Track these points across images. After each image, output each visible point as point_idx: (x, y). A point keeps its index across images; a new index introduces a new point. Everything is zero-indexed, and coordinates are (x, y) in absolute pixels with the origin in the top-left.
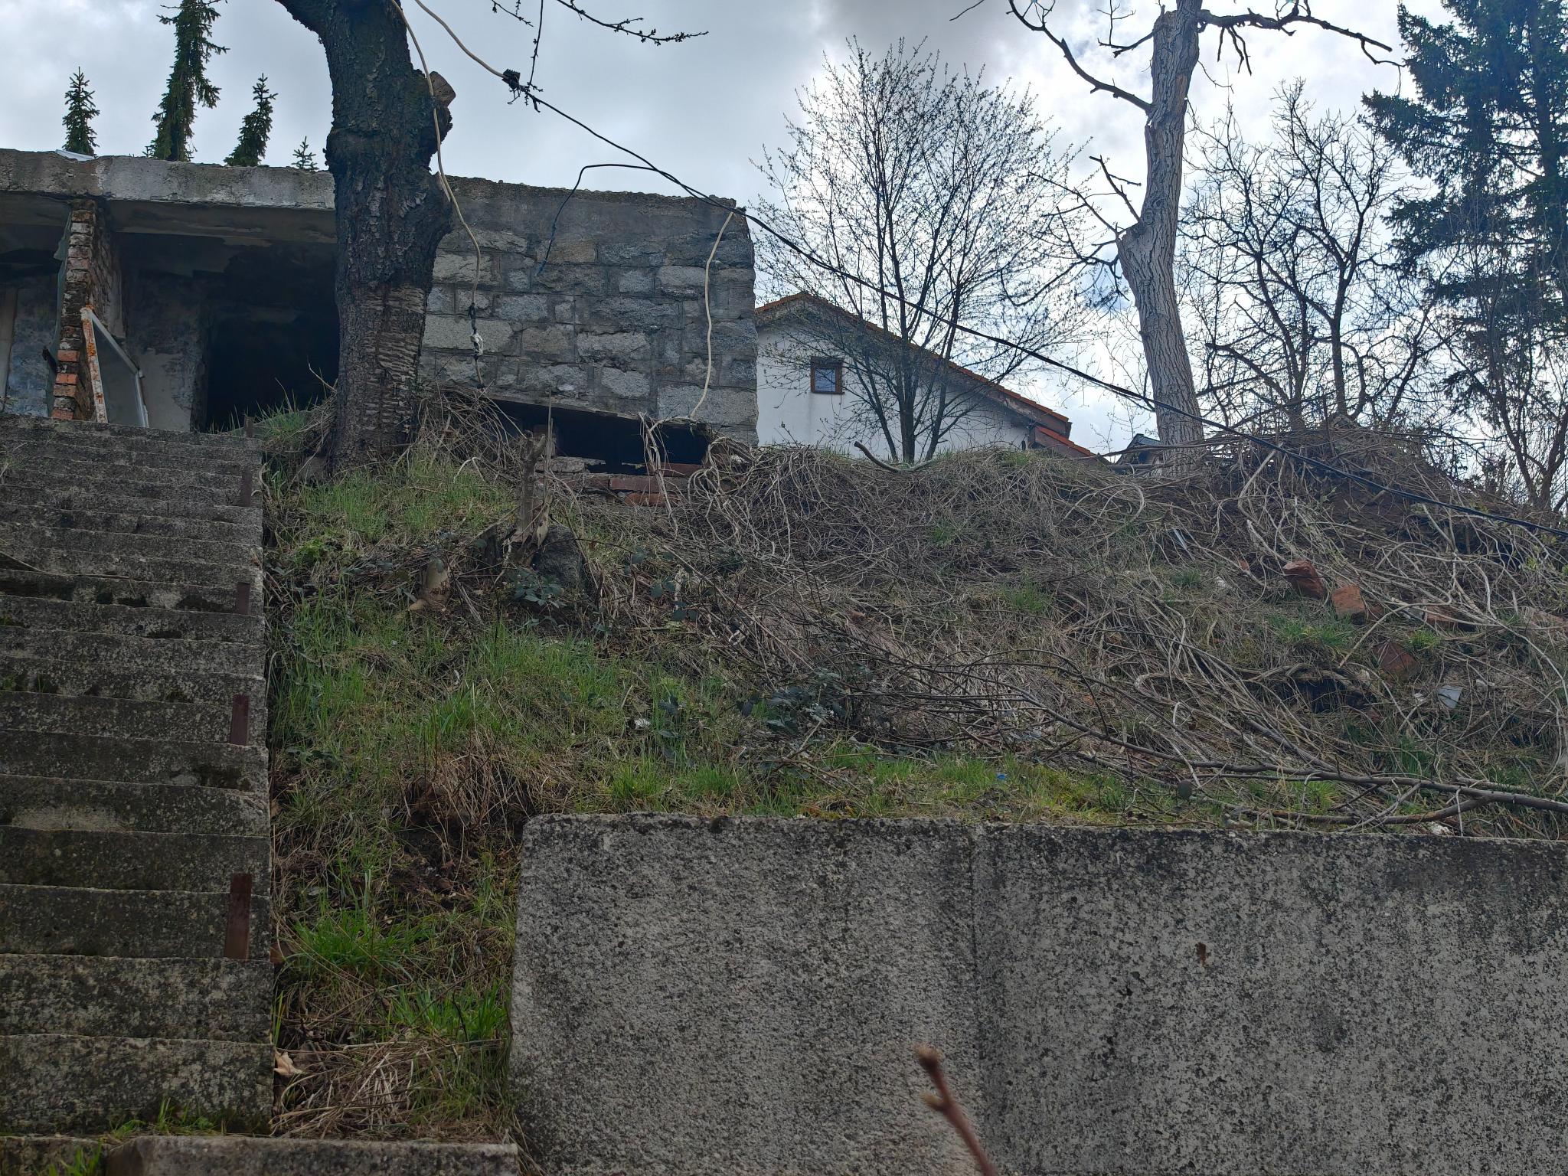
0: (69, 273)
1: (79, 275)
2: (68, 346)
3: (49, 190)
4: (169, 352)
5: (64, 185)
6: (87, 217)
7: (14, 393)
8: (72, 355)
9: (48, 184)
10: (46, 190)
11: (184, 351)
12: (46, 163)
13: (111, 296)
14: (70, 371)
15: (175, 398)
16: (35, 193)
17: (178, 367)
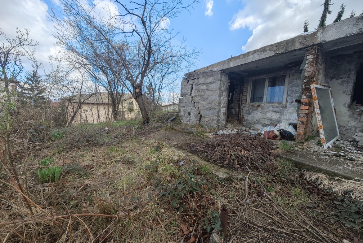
0: (306, 73)
1: (310, 73)
2: (305, 97)
3: (298, 48)
4: (341, 78)
5: (303, 44)
6: (313, 52)
7: (289, 95)
8: (307, 100)
9: (298, 46)
10: (297, 48)
11: (349, 78)
12: (296, 40)
13: (321, 71)
14: (306, 105)
15: (344, 92)
16: (293, 51)
17: (346, 83)
